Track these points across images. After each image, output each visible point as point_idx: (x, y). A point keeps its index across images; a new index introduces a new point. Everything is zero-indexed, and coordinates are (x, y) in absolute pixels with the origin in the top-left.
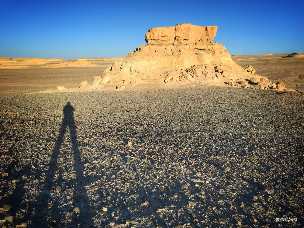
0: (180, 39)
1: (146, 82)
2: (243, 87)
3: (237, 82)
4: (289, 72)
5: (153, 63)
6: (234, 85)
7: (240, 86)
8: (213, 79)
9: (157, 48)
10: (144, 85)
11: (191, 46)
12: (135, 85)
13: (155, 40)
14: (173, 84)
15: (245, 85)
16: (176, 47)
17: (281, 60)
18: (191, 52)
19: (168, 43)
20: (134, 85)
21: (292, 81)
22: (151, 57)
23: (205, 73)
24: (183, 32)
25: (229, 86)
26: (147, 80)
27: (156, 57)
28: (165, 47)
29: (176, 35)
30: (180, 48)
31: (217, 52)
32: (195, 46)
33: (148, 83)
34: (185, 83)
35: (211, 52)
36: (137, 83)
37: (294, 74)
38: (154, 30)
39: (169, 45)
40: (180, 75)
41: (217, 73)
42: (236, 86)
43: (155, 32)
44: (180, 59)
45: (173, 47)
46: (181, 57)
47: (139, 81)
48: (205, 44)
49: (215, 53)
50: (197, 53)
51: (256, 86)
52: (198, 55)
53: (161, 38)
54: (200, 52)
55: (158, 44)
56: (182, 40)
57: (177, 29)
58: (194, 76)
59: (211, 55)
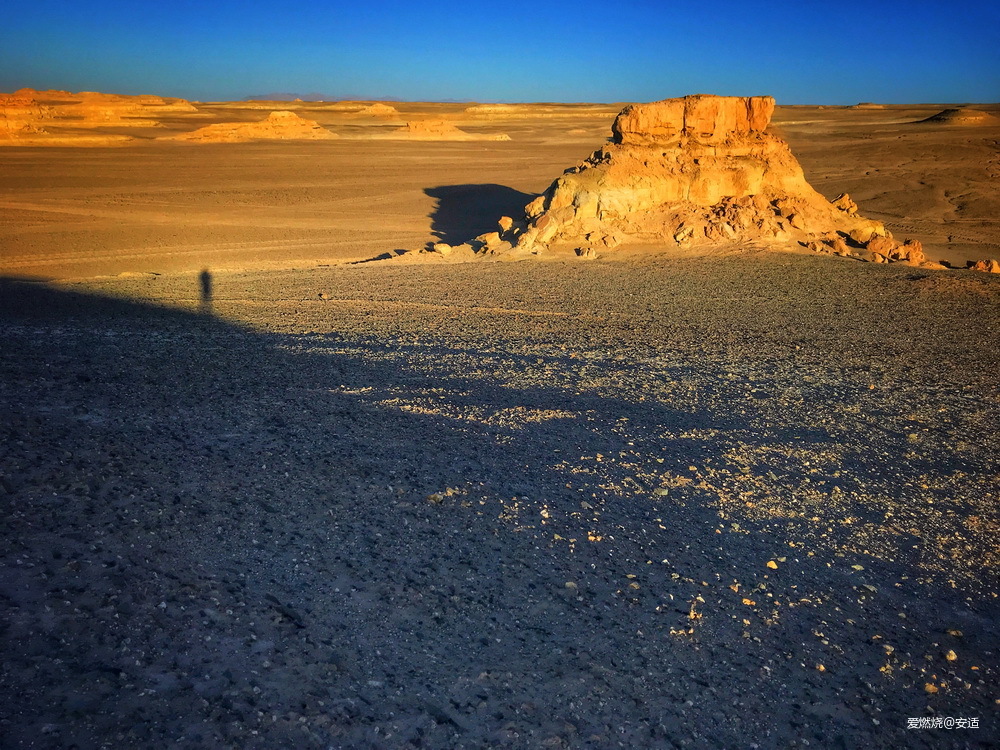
0: (694, 132)
1: (634, 239)
2: (837, 254)
3: (824, 242)
4: (932, 187)
5: (644, 191)
6: (818, 249)
7: (831, 251)
8: (775, 234)
9: (647, 154)
10: (631, 245)
11: (719, 150)
12: (615, 245)
13: (641, 135)
14: (694, 243)
15: (841, 250)
16: (685, 151)
17: (912, 132)
18: (719, 165)
19: (669, 142)
20: (612, 245)
21: (939, 224)
22: (638, 178)
23: (757, 220)
24: (703, 116)
25: (808, 251)
26: (636, 235)
27: (647, 179)
28: (662, 151)
29: (688, 124)
30: (696, 154)
31: (774, 163)
32: (727, 151)
33: (639, 241)
34: (719, 245)
35: (759, 162)
36: (619, 242)
37: (947, 194)
38: (639, 112)
39: (670, 146)
40: (706, 224)
41: (780, 220)
42: (824, 253)
43: (641, 116)
44: (699, 183)
45: (679, 151)
46: (702, 179)
47: (621, 238)
48: (746, 141)
49: (771, 165)
50: (734, 167)
51: (865, 253)
52: (734, 173)
53: (651, 131)
54: (741, 165)
55: (647, 144)
56: (699, 135)
57: (688, 109)
58: (737, 226)
59: (760, 170)
